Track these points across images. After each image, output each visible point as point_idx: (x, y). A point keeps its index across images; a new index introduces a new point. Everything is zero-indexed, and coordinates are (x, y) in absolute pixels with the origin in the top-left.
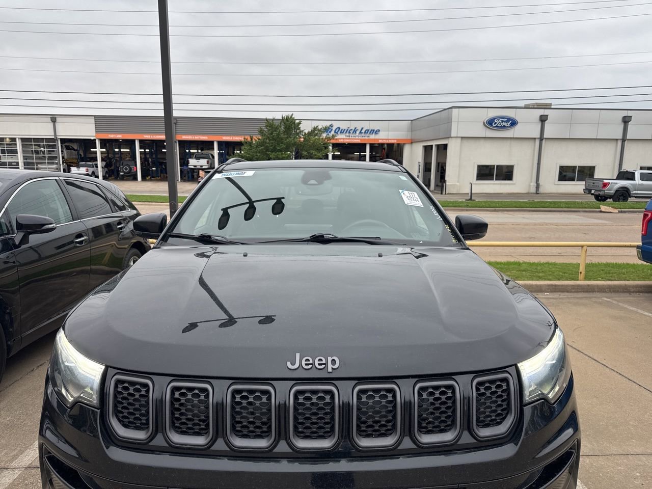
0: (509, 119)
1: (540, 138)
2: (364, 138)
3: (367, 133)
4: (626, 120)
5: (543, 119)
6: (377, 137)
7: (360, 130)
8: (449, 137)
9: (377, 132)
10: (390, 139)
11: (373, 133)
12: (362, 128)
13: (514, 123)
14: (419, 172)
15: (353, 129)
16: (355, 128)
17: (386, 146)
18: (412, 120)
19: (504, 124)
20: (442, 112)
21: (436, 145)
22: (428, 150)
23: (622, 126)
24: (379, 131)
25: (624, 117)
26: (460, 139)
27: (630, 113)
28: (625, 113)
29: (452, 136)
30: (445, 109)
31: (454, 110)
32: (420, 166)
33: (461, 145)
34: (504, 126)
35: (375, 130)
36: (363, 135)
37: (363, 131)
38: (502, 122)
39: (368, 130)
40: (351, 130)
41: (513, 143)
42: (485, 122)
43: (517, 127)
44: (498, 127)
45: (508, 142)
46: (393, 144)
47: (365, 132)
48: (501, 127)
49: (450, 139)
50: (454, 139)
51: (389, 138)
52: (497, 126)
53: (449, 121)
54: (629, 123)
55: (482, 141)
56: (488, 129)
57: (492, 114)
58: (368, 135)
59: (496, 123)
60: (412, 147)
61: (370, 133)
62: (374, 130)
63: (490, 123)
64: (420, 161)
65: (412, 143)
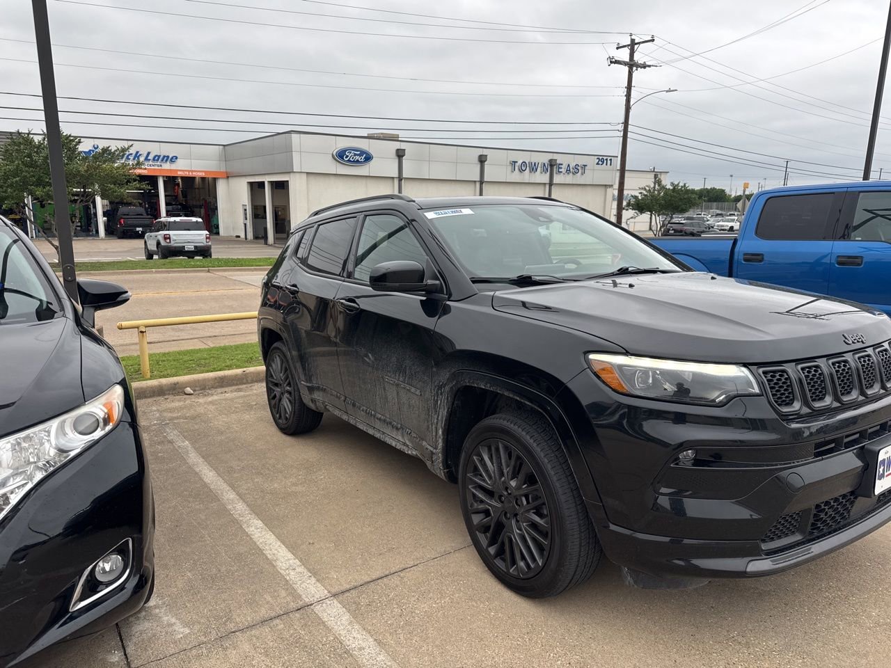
0: (362, 152)
1: (399, 177)
2: (153, 167)
3: (158, 160)
4: (482, 160)
5: (400, 154)
6: (174, 167)
7: (145, 155)
8: (291, 172)
9: (173, 159)
10: (195, 171)
11: (166, 161)
12: (149, 153)
13: (368, 158)
14: (246, 219)
15: (134, 153)
16: (137, 152)
17: (180, 180)
18: (224, 145)
19: (357, 157)
20: (275, 137)
21: (268, 182)
22: (256, 188)
23: (479, 166)
24: (177, 158)
25: (481, 156)
26: (304, 176)
27: (485, 152)
28: (481, 152)
29: (295, 170)
30: (279, 134)
31: (294, 136)
32: (245, 210)
33: (307, 184)
34: (358, 161)
35: (170, 157)
36: (151, 163)
37: (151, 157)
38: (355, 155)
39: (159, 156)
40: (131, 154)
41: (369, 182)
42: (334, 153)
43: (372, 163)
44: (351, 161)
45: (364, 181)
46: (193, 179)
47: (154, 159)
48: (354, 161)
49: (292, 174)
50: (297, 174)
51: (193, 169)
52: (349, 160)
53: (288, 150)
54: (486, 163)
55: (333, 179)
56: (338, 164)
57: (343, 144)
58: (159, 163)
59: (347, 157)
60: (228, 183)
61: (162, 161)
62: (168, 157)
63: (341, 156)
64: (247, 204)
65: (228, 177)
